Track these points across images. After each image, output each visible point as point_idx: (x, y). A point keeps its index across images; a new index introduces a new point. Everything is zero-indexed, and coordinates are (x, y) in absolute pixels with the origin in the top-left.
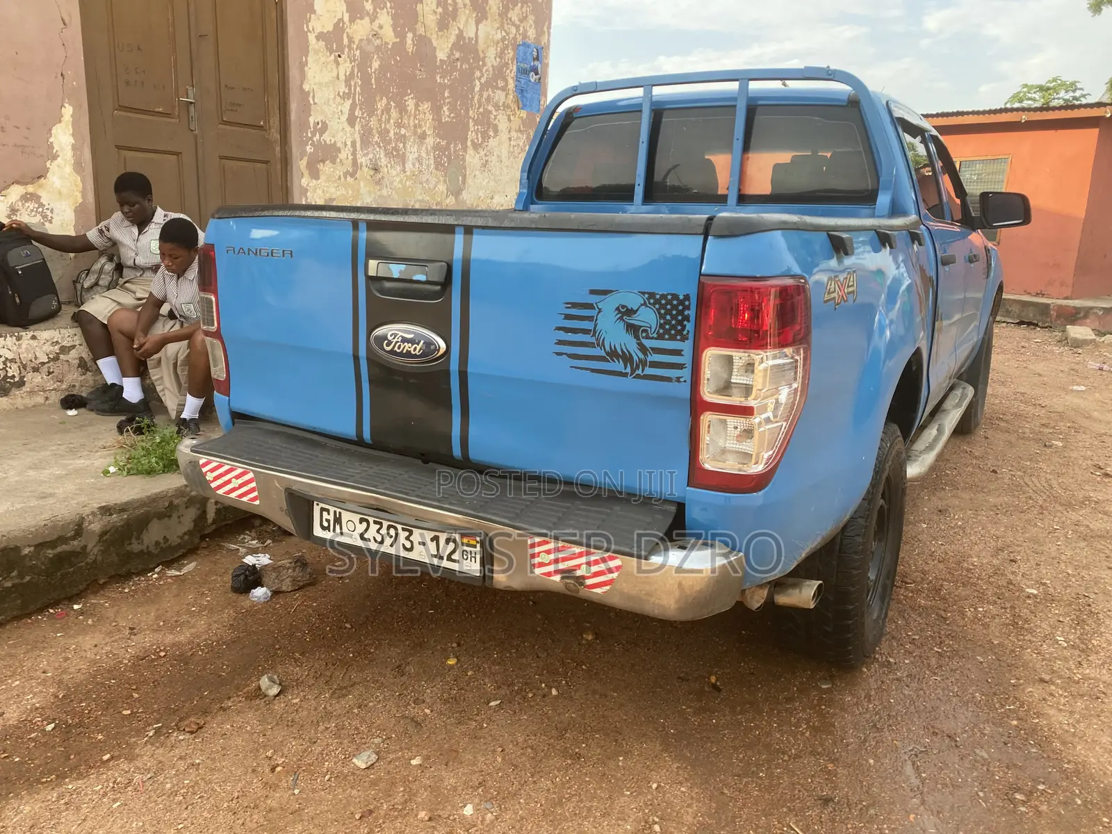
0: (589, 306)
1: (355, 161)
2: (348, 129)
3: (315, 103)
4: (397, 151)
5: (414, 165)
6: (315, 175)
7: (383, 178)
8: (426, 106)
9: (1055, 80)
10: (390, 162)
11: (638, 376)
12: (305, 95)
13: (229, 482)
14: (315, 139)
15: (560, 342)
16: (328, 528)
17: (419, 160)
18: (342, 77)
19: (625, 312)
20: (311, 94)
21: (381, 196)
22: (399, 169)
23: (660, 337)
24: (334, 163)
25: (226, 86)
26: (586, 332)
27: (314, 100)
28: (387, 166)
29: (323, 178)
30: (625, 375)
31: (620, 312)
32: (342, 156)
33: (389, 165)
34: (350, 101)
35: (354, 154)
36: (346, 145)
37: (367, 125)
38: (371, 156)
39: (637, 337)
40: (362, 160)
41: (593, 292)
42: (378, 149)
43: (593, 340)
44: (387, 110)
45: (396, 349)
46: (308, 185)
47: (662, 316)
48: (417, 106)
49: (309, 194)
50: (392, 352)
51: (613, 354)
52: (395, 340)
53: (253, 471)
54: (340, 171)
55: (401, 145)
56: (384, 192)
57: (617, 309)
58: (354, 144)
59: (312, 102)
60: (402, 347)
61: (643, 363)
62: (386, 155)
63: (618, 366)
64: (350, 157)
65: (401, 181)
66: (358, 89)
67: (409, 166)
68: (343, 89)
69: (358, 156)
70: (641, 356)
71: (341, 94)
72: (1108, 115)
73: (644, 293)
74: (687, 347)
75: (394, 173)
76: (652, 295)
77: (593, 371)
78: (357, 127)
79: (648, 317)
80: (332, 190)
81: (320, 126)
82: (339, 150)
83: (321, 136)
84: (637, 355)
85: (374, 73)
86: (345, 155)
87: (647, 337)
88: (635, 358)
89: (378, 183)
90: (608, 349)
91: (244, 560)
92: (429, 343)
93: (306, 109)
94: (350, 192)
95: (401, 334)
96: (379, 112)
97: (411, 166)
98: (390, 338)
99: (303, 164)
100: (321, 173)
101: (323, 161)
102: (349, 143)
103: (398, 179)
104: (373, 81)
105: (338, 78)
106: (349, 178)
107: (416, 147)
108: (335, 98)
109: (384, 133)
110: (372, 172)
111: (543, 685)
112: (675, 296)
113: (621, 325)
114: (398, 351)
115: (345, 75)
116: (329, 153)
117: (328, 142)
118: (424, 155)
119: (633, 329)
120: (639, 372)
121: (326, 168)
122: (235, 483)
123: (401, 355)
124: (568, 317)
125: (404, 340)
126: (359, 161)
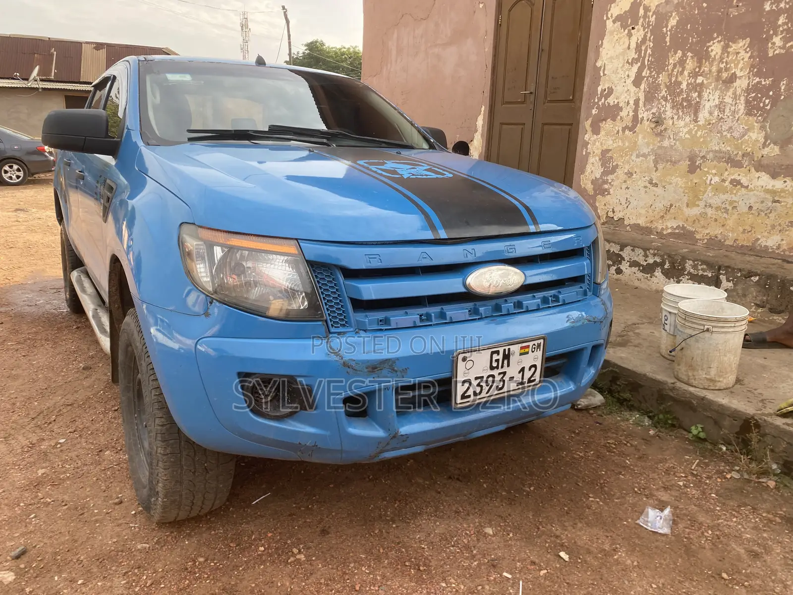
1: (635, 117)
2: (633, 89)
3: (605, 75)
4: (689, 101)
5: (709, 114)
6: (596, 130)
7: (665, 129)
10: (677, 114)
12: (596, 69)
14: (600, 103)
17: (720, 106)
18: (633, 45)
20: (602, 68)
21: (660, 147)
22: (688, 119)
24: (614, 120)
27: (604, 73)
28: (673, 118)
29: (603, 133)
32: (623, 114)
33: (676, 117)
34: (639, 64)
35: (636, 111)
36: (628, 103)
37: (654, 82)
38: (654, 110)
40: (643, 114)
42: (664, 103)
44: (682, 62)
46: (589, 139)
49: (589, 146)
54: (619, 126)
55: (696, 95)
56: (666, 143)
58: (637, 102)
59: (602, 75)
62: (673, 108)
64: (631, 114)
65: (689, 132)
66: (649, 51)
67: (703, 114)
68: (632, 55)
69: (640, 111)
71: (630, 61)
75: (682, 123)
78: (642, 87)
80: (611, 142)
81: (607, 91)
82: (621, 109)
83: (606, 99)
85: (670, 31)
86: (626, 113)
89: (660, 134)
93: (596, 81)
94: (627, 144)
96: (670, 67)
99: (588, 123)
100: (602, 129)
101: (605, 120)
102: (632, 102)
103: (686, 130)
104: (668, 39)
105: (629, 48)
106: (627, 132)
108: (623, 66)
109: (673, 86)
110: (653, 125)
115: (637, 43)
116: (613, 112)
117: (612, 104)
121: (607, 125)
126: (640, 116)
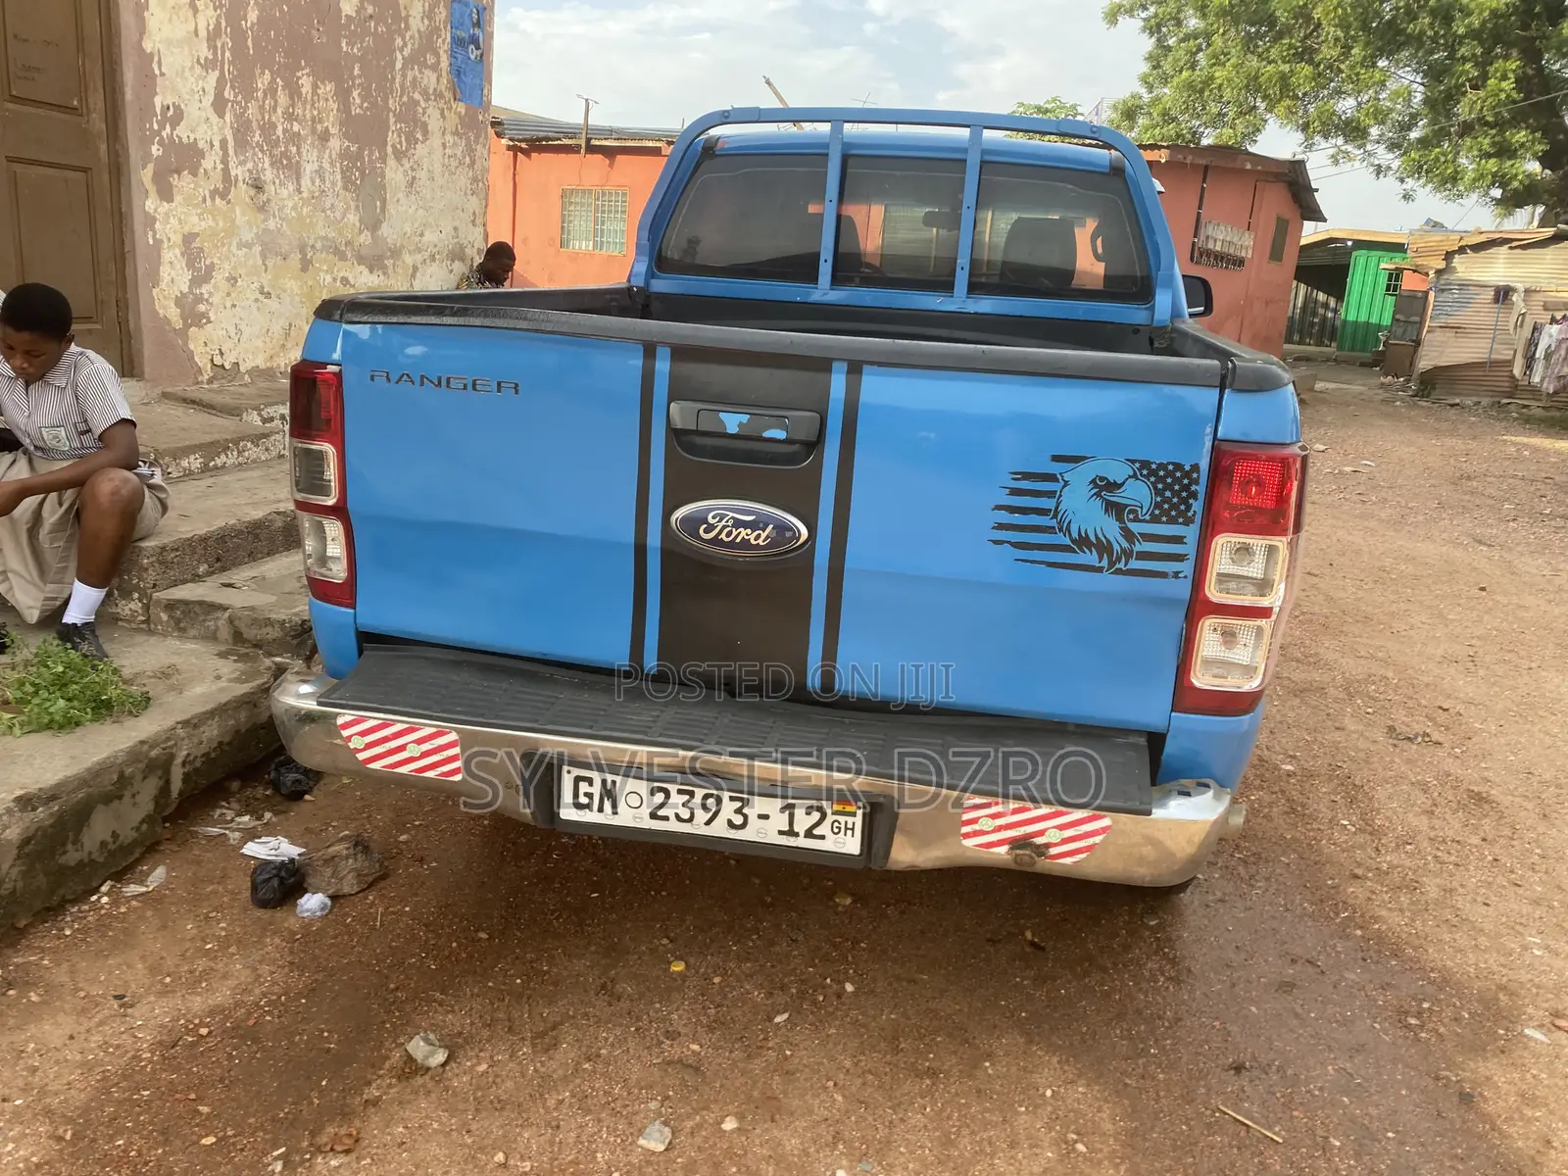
0: (1051, 478)
1: (226, 171)
2: (215, 118)
3: (162, 74)
4: (289, 159)
5: (313, 183)
6: (166, 194)
7: (268, 200)
8: (328, 89)
9: (1054, 100)
10: (278, 177)
11: (1119, 572)
12: (146, 59)
13: (402, 748)
14: (164, 134)
15: (1001, 527)
16: (588, 807)
17: (320, 173)
18: (203, 33)
19: (1104, 487)
20: (156, 59)
21: (266, 231)
22: (291, 188)
23: (1155, 520)
24: (195, 174)
25: (15, 36)
26: (1042, 512)
27: (160, 69)
28: (274, 183)
29: (178, 198)
30: (1100, 570)
31: (1096, 486)
32: (207, 163)
33: (277, 181)
34: (217, 73)
35: (225, 161)
36: (212, 146)
37: (243, 114)
38: (250, 165)
39: (1120, 519)
40: (237, 171)
41: (1056, 458)
42: (260, 156)
43: (1054, 523)
44: (271, 91)
45: (723, 536)
46: (156, 210)
47: (1158, 492)
48: (315, 87)
49: (158, 225)
50: (716, 541)
51: (1083, 542)
52: (721, 525)
53: (455, 729)
54: (204, 190)
55: (294, 150)
56: (272, 224)
57: (1093, 481)
58: (224, 143)
59: (157, 72)
60: (735, 533)
61: (1127, 554)
62: (272, 164)
63: (1090, 557)
64: (220, 166)
65: (294, 208)
66: (227, 54)
67: (306, 182)
68: (204, 52)
69: (231, 164)
70: (1125, 544)
71: (202, 61)
72: (1163, 161)
73: (1133, 462)
74: (1191, 533)
75: (285, 193)
76: (1145, 464)
77: (1050, 565)
78: (228, 117)
79: (1138, 493)
80: (195, 219)
81: (171, 112)
82: (201, 154)
83: (173, 129)
84: (1119, 543)
85: (251, 29)
86: (211, 162)
87: (1136, 520)
88: (1116, 547)
89: (262, 208)
90: (1075, 535)
91: (243, 851)
92: (782, 528)
93: (148, 82)
94: (221, 224)
95: (731, 514)
96: (260, 94)
97: (309, 183)
98: (711, 521)
99: (146, 174)
100: (175, 190)
101: (179, 172)
102: (217, 144)
103: (291, 204)
104: (250, 43)
105: (197, 35)
106: (218, 200)
107: (315, 154)
108: (192, 68)
109: (268, 129)
110: (252, 192)
111: (828, 980)
112: (1178, 467)
113: (1098, 503)
114: (726, 539)
115: (208, 31)
116: (187, 157)
117: (185, 140)
118: (326, 165)
119: (1116, 509)
120: (1121, 565)
121: (183, 183)
122: (414, 750)
123: (732, 545)
124: (1015, 492)
125: (738, 524)
126: (233, 173)
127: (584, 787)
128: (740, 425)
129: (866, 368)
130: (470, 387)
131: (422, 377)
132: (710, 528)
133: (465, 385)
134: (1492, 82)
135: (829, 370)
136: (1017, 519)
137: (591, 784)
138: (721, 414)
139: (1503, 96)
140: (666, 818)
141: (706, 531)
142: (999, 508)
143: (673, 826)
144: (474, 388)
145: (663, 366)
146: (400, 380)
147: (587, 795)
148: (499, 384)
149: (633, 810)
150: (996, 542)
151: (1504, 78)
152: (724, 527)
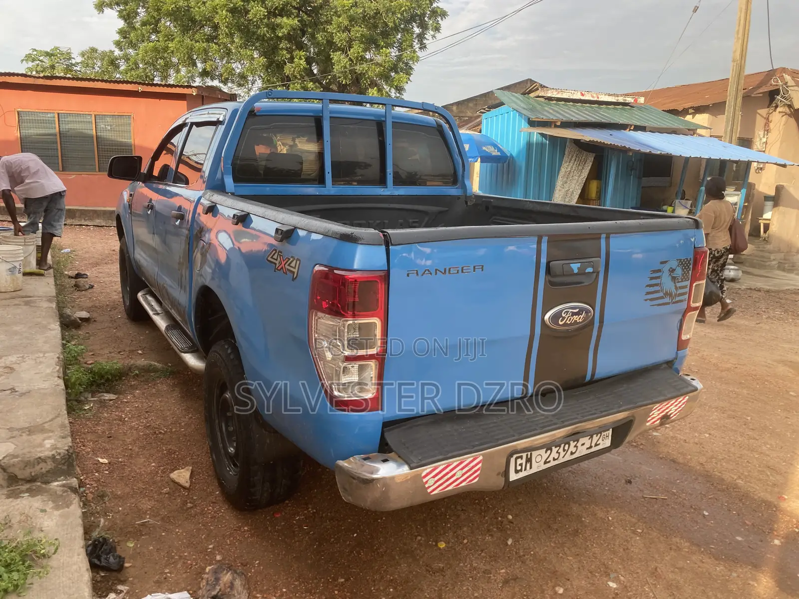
0: (659, 271)
11: (674, 303)
13: (454, 475)
15: (648, 293)
16: (521, 470)
19: (672, 271)
23: (682, 281)
26: (656, 285)
30: (668, 304)
39: (675, 283)
41: (661, 263)
43: (660, 288)
47: (683, 271)
50: (565, 324)
51: (666, 294)
52: (567, 316)
57: (669, 270)
60: (572, 319)
61: (676, 295)
63: (667, 300)
72: (194, 94)
73: (678, 260)
74: (688, 283)
76: (681, 260)
77: (658, 305)
79: (679, 272)
84: (674, 292)
87: (679, 282)
88: (673, 294)
90: (664, 292)
92: (587, 312)
95: (571, 310)
98: (563, 315)
112: (687, 259)
113: (670, 277)
114: (569, 323)
119: (674, 279)
120: (674, 301)
122: (459, 474)
123: (571, 324)
124: (652, 278)
125: (573, 314)
127: (519, 461)
128: (578, 268)
129: (611, 235)
130: (460, 271)
131: (436, 270)
132: (564, 318)
133: (458, 271)
134: (296, 60)
135: (600, 238)
136: (652, 289)
137: (522, 459)
138: (571, 265)
139: (302, 67)
140: (549, 462)
141: (561, 321)
142: (647, 286)
143: (553, 463)
144: (462, 272)
145: (544, 246)
146: (424, 273)
147: (520, 465)
148: (474, 267)
149: (539, 462)
150: (646, 300)
151: (300, 59)
152: (569, 317)
